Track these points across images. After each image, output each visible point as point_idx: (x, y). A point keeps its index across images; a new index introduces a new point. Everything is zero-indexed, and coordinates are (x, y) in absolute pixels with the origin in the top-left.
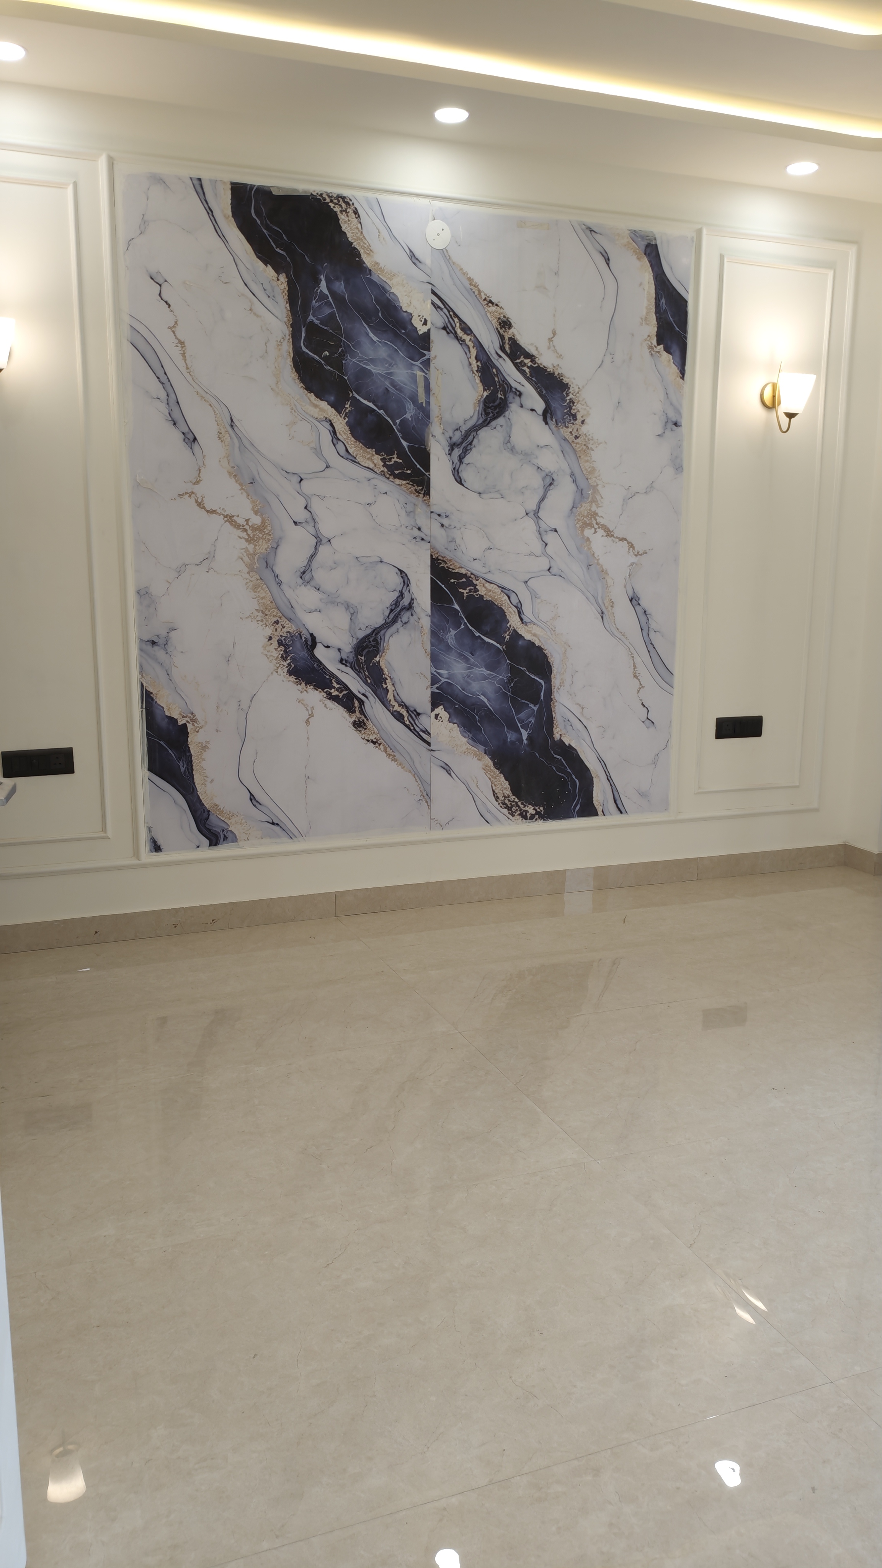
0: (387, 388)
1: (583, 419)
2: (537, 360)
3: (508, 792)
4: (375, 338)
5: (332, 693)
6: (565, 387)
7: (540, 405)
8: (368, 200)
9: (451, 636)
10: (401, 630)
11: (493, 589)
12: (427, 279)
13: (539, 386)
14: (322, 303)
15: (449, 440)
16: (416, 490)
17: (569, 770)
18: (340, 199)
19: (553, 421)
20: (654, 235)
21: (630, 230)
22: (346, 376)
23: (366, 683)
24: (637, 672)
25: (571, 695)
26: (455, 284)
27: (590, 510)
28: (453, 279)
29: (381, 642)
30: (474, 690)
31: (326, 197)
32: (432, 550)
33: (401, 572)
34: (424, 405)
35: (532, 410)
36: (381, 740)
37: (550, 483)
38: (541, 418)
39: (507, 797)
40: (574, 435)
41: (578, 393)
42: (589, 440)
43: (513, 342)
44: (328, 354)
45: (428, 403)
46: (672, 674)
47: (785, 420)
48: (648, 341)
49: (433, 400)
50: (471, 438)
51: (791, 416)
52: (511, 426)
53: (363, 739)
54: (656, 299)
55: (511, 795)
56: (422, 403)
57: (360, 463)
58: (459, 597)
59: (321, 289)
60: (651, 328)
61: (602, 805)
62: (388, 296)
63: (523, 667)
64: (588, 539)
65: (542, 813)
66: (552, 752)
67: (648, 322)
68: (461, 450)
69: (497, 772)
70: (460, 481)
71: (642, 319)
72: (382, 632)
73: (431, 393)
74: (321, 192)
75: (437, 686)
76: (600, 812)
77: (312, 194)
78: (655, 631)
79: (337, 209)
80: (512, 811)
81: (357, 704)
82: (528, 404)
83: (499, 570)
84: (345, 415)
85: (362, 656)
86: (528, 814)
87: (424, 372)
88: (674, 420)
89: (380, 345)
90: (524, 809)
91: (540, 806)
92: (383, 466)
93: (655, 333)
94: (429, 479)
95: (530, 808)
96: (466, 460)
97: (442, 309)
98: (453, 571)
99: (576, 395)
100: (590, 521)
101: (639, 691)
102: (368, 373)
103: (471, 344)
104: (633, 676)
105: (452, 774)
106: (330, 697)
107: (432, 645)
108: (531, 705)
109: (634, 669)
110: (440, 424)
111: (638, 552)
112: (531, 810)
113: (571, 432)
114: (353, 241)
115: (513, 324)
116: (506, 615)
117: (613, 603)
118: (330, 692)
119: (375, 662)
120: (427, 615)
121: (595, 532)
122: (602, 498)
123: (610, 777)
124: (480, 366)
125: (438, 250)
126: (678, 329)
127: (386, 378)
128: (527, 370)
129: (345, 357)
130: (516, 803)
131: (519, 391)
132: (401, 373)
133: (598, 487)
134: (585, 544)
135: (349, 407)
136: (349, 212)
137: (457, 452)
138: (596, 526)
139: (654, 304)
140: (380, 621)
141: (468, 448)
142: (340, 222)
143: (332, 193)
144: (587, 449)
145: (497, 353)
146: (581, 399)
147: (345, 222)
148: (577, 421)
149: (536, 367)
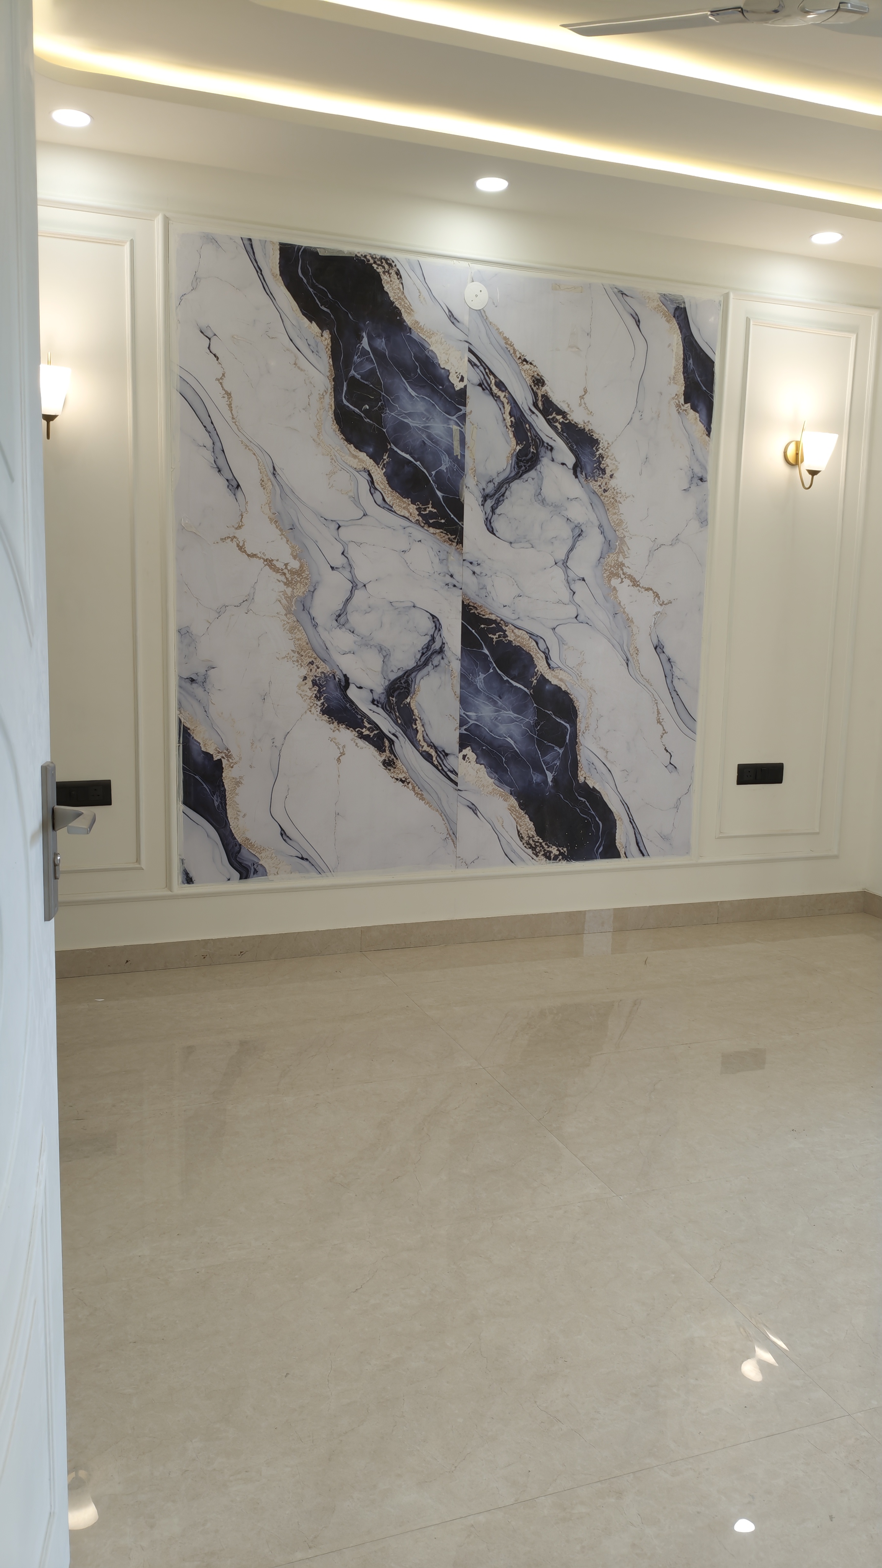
0: (424, 441)
1: (611, 473)
2: (568, 416)
3: (532, 833)
4: (413, 394)
5: (363, 733)
6: (596, 442)
7: (571, 460)
8: (409, 262)
9: (480, 679)
10: (432, 673)
11: (522, 635)
12: (464, 338)
13: (570, 442)
14: (364, 359)
15: (482, 491)
16: (449, 538)
17: (593, 812)
18: (383, 260)
20: (683, 299)
21: (660, 294)
22: (385, 429)
23: (396, 723)
24: (661, 718)
25: (595, 739)
26: (491, 343)
28: (489, 338)
29: (412, 684)
30: (501, 732)
31: (370, 258)
32: (464, 597)
33: (433, 616)
34: (459, 457)
35: (563, 464)
36: (410, 779)
37: (579, 534)
38: (572, 471)
39: (531, 837)
40: (603, 489)
41: (607, 448)
42: (617, 493)
43: (546, 399)
44: (368, 408)
45: (463, 456)
46: (695, 720)
47: (807, 477)
48: (676, 399)
49: (467, 453)
50: (503, 490)
51: (813, 473)
53: (392, 778)
54: (684, 359)
55: (535, 835)
56: (457, 456)
57: (396, 512)
58: (489, 642)
59: (363, 345)
60: (679, 387)
61: (625, 847)
62: (427, 353)
63: (549, 711)
64: (615, 588)
65: (566, 854)
66: (577, 794)
67: (676, 382)
68: (494, 501)
69: (522, 812)
70: (492, 531)
71: (670, 378)
72: (414, 674)
73: (466, 447)
74: (365, 254)
75: (465, 727)
76: (622, 854)
77: (356, 255)
78: (679, 678)
79: (380, 270)
80: (536, 852)
81: (387, 743)
82: (559, 458)
83: (528, 616)
84: (383, 466)
86: (552, 855)
87: (460, 426)
88: (700, 475)
89: (419, 400)
90: (548, 849)
91: (564, 847)
92: (418, 515)
93: (683, 393)
94: (463, 528)
95: (554, 849)
96: (498, 511)
97: (478, 367)
98: (484, 617)
99: (605, 451)
100: (617, 571)
101: (662, 737)
102: (406, 426)
103: (505, 401)
104: (656, 722)
105: (478, 813)
106: (362, 736)
107: (461, 688)
108: (556, 748)
110: (474, 476)
111: (663, 602)
112: (554, 850)
114: (394, 301)
115: (546, 382)
116: (533, 660)
117: (638, 651)
118: (361, 732)
119: (406, 703)
120: (457, 659)
121: (622, 582)
122: (629, 549)
123: (633, 820)
124: (514, 421)
125: (476, 310)
126: (704, 389)
127: (423, 431)
128: (559, 426)
129: (384, 411)
130: (541, 843)
131: (551, 446)
132: (438, 427)
133: (626, 539)
134: (612, 593)
135: (387, 458)
136: (391, 273)
137: (489, 503)
138: (623, 576)
139: (682, 364)
140: (411, 664)
141: (501, 499)
142: (383, 282)
143: (375, 255)
144: (615, 502)
145: (530, 409)
146: (610, 454)
147: (388, 283)
148: (606, 475)
149: (568, 423)
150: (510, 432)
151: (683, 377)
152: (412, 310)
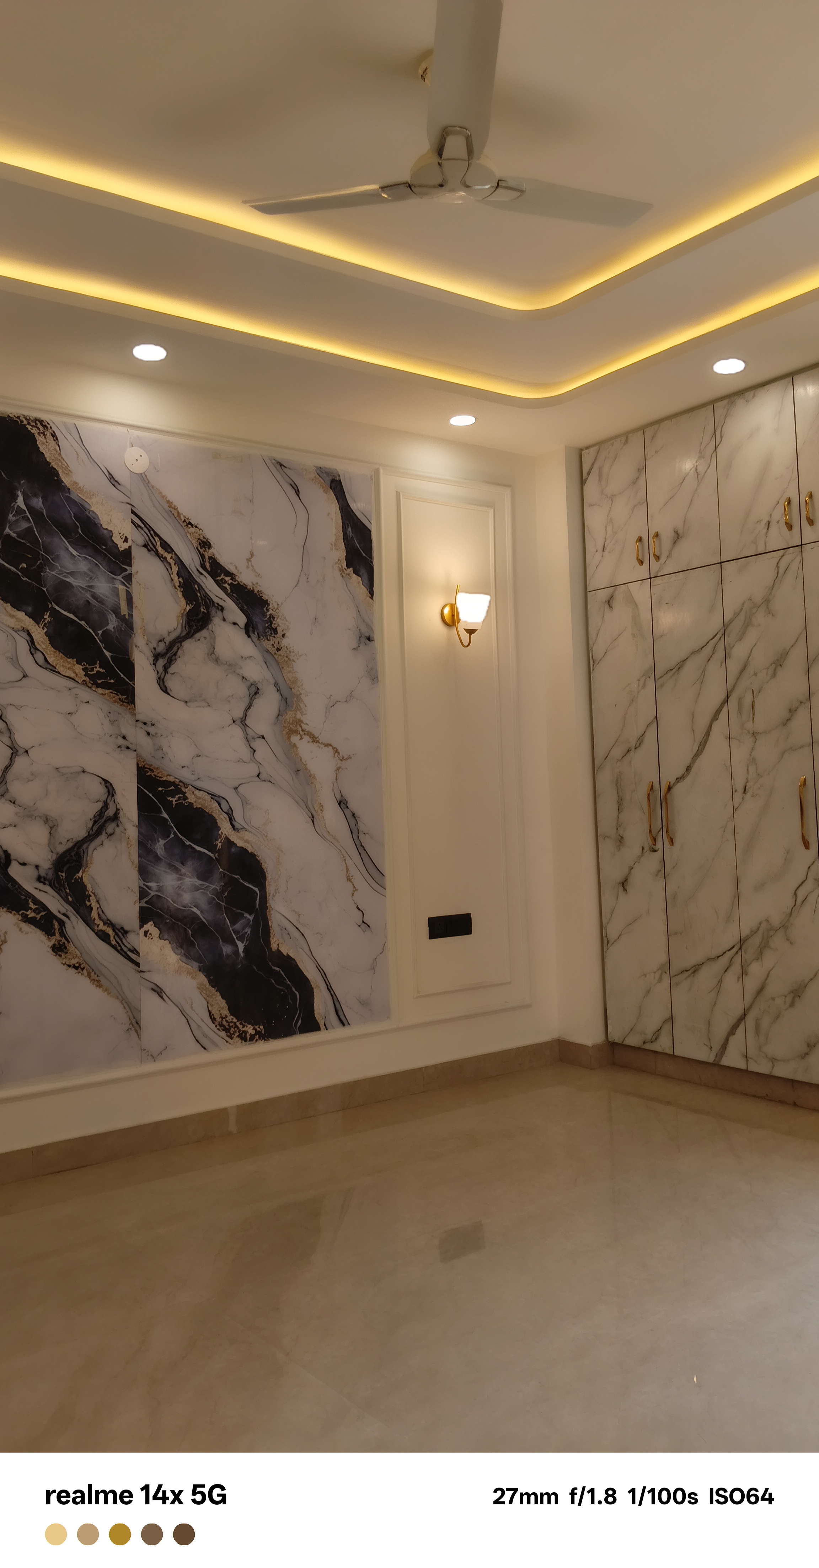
0: (88, 600)
1: (283, 633)
2: (237, 578)
3: (225, 1012)
4: (75, 553)
5: (28, 915)
6: (266, 603)
7: (242, 619)
8: (65, 424)
9: (160, 847)
10: (106, 842)
13: (240, 602)
14: (20, 518)
15: (153, 650)
16: (120, 699)
17: (289, 982)
18: (37, 422)
19: (255, 634)
20: (337, 472)
21: (316, 467)
22: (45, 588)
23: (67, 901)
24: (350, 875)
25: (286, 901)
26: (154, 506)
27: (295, 717)
28: (152, 501)
29: (83, 856)
31: (24, 420)
32: (138, 759)
33: (106, 781)
34: (127, 617)
35: (235, 624)
37: (255, 692)
38: (244, 631)
39: (224, 1018)
40: (276, 648)
41: (277, 609)
42: (290, 652)
43: (214, 561)
44: (26, 567)
45: (131, 616)
46: (384, 876)
47: (465, 636)
48: (339, 564)
49: (135, 613)
50: (175, 649)
51: (471, 632)
52: (214, 638)
53: (64, 964)
54: (343, 527)
55: (229, 1015)
56: (125, 615)
57: (61, 672)
58: (168, 806)
59: (18, 503)
60: (341, 553)
61: (324, 1018)
62: (88, 513)
63: (236, 875)
64: (295, 745)
65: (263, 1032)
66: (270, 964)
67: (337, 548)
68: (166, 660)
69: (213, 990)
70: (165, 690)
71: (332, 544)
72: (85, 846)
73: (134, 606)
74: (19, 415)
75: (145, 900)
76: (322, 1026)
77: (8, 415)
78: (364, 834)
79: (34, 431)
80: (230, 1034)
81: (56, 925)
82: (231, 617)
83: (209, 777)
84: (44, 625)
85: (62, 873)
86: (248, 1035)
87: (126, 586)
88: (367, 635)
89: (81, 560)
90: (244, 1029)
91: (260, 1025)
93: (345, 558)
94: (134, 688)
95: (249, 1028)
96: (171, 670)
97: (142, 528)
98: (161, 779)
99: (275, 611)
100: (296, 728)
101: (353, 895)
102: (69, 585)
103: (172, 562)
104: (346, 879)
106: (26, 919)
107: (140, 856)
108: (246, 915)
109: (347, 872)
110: (144, 636)
111: (343, 758)
112: (250, 1030)
113: (273, 645)
114: (51, 461)
115: (212, 545)
117: (323, 807)
118: (26, 914)
119: (77, 878)
120: (134, 826)
121: (301, 739)
122: (306, 706)
123: (331, 987)
124: (182, 581)
125: (137, 474)
126: (364, 555)
127: (87, 591)
128: (228, 587)
129: (44, 570)
130: (235, 1023)
131: (221, 606)
132: (103, 586)
133: (302, 696)
134: (292, 750)
135: (49, 617)
136: (47, 435)
137: (161, 662)
138: (302, 733)
139: (341, 531)
140: (82, 834)
141: (173, 659)
142: (38, 443)
143: (29, 416)
144: (289, 660)
145: (198, 570)
146: (280, 615)
147: (43, 443)
148: (278, 635)
149: (237, 584)
150: (179, 592)
151: (343, 544)
152: (69, 470)
